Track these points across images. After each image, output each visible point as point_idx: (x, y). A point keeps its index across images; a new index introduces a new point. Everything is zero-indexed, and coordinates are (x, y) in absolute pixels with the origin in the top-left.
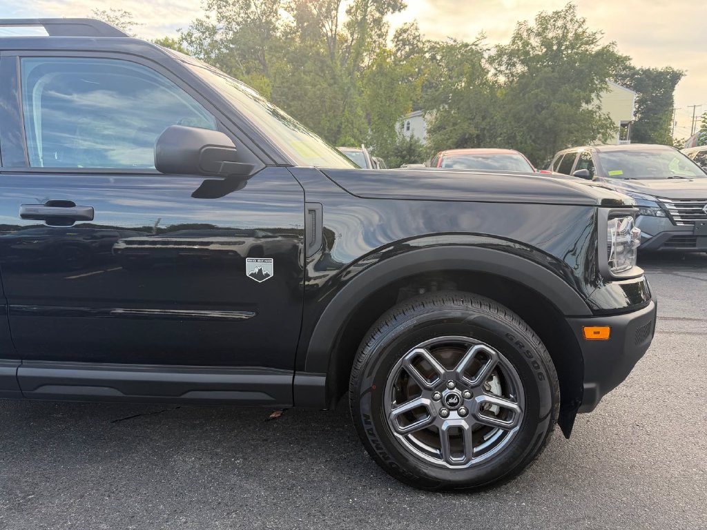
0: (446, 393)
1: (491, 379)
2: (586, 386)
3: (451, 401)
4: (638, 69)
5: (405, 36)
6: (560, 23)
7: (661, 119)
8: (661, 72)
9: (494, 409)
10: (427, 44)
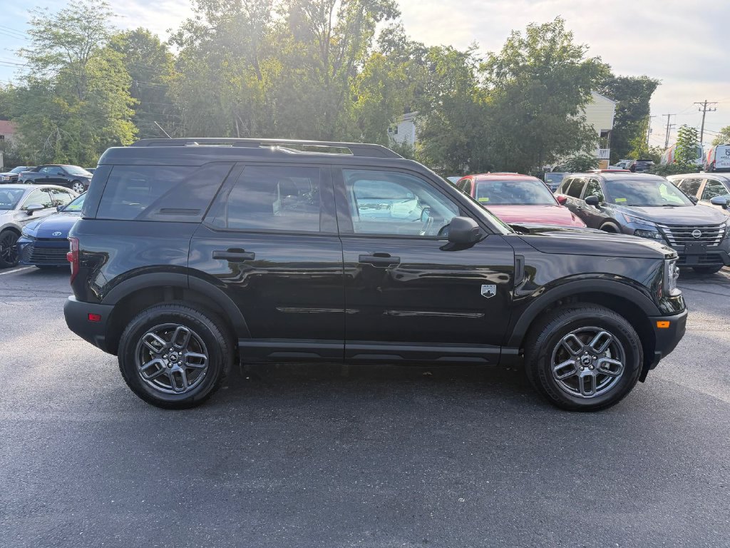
0: (584, 357)
1: (607, 350)
2: (656, 353)
3: (586, 361)
4: (616, 77)
5: (391, 36)
6: (549, 35)
7: (637, 126)
8: (637, 81)
9: (607, 366)
10: (412, 45)
